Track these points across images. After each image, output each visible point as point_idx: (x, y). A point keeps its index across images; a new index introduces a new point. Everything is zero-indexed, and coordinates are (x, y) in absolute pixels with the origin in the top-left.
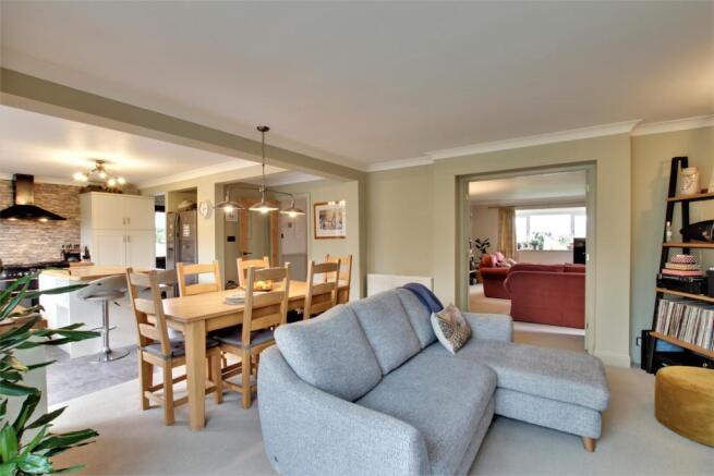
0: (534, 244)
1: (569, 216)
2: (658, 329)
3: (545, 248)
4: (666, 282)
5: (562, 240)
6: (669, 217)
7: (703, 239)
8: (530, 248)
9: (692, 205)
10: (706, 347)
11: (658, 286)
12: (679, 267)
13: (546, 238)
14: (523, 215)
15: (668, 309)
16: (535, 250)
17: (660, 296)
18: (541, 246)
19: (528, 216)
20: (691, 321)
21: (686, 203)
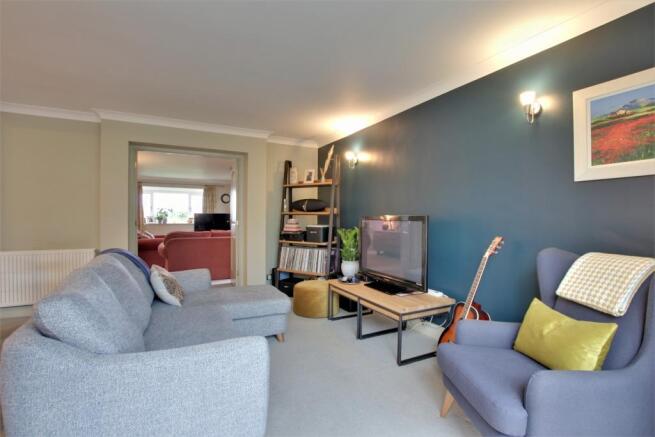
0: (160, 219)
1: (187, 196)
2: (281, 266)
3: (168, 222)
4: (285, 236)
5: (182, 216)
6: (284, 197)
7: (302, 210)
8: (157, 222)
9: (294, 190)
10: (306, 269)
11: (281, 239)
12: (291, 226)
13: (169, 213)
14: (148, 192)
15: (286, 252)
16: (160, 224)
17: (281, 245)
18: (166, 220)
19: (152, 193)
20: (298, 257)
21: (291, 188)
